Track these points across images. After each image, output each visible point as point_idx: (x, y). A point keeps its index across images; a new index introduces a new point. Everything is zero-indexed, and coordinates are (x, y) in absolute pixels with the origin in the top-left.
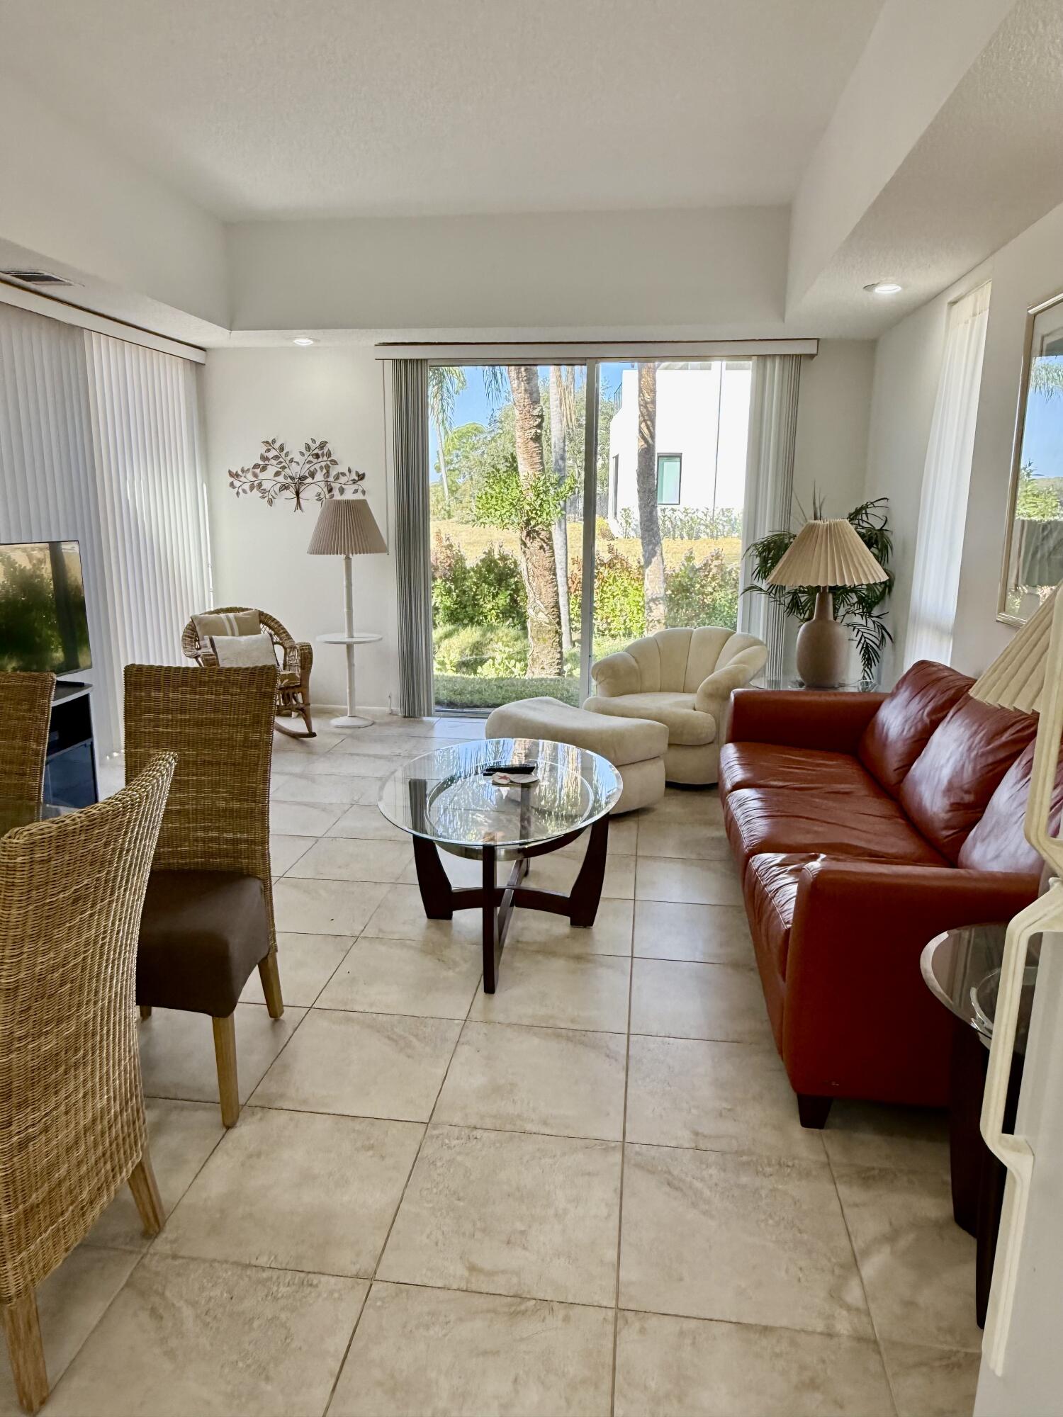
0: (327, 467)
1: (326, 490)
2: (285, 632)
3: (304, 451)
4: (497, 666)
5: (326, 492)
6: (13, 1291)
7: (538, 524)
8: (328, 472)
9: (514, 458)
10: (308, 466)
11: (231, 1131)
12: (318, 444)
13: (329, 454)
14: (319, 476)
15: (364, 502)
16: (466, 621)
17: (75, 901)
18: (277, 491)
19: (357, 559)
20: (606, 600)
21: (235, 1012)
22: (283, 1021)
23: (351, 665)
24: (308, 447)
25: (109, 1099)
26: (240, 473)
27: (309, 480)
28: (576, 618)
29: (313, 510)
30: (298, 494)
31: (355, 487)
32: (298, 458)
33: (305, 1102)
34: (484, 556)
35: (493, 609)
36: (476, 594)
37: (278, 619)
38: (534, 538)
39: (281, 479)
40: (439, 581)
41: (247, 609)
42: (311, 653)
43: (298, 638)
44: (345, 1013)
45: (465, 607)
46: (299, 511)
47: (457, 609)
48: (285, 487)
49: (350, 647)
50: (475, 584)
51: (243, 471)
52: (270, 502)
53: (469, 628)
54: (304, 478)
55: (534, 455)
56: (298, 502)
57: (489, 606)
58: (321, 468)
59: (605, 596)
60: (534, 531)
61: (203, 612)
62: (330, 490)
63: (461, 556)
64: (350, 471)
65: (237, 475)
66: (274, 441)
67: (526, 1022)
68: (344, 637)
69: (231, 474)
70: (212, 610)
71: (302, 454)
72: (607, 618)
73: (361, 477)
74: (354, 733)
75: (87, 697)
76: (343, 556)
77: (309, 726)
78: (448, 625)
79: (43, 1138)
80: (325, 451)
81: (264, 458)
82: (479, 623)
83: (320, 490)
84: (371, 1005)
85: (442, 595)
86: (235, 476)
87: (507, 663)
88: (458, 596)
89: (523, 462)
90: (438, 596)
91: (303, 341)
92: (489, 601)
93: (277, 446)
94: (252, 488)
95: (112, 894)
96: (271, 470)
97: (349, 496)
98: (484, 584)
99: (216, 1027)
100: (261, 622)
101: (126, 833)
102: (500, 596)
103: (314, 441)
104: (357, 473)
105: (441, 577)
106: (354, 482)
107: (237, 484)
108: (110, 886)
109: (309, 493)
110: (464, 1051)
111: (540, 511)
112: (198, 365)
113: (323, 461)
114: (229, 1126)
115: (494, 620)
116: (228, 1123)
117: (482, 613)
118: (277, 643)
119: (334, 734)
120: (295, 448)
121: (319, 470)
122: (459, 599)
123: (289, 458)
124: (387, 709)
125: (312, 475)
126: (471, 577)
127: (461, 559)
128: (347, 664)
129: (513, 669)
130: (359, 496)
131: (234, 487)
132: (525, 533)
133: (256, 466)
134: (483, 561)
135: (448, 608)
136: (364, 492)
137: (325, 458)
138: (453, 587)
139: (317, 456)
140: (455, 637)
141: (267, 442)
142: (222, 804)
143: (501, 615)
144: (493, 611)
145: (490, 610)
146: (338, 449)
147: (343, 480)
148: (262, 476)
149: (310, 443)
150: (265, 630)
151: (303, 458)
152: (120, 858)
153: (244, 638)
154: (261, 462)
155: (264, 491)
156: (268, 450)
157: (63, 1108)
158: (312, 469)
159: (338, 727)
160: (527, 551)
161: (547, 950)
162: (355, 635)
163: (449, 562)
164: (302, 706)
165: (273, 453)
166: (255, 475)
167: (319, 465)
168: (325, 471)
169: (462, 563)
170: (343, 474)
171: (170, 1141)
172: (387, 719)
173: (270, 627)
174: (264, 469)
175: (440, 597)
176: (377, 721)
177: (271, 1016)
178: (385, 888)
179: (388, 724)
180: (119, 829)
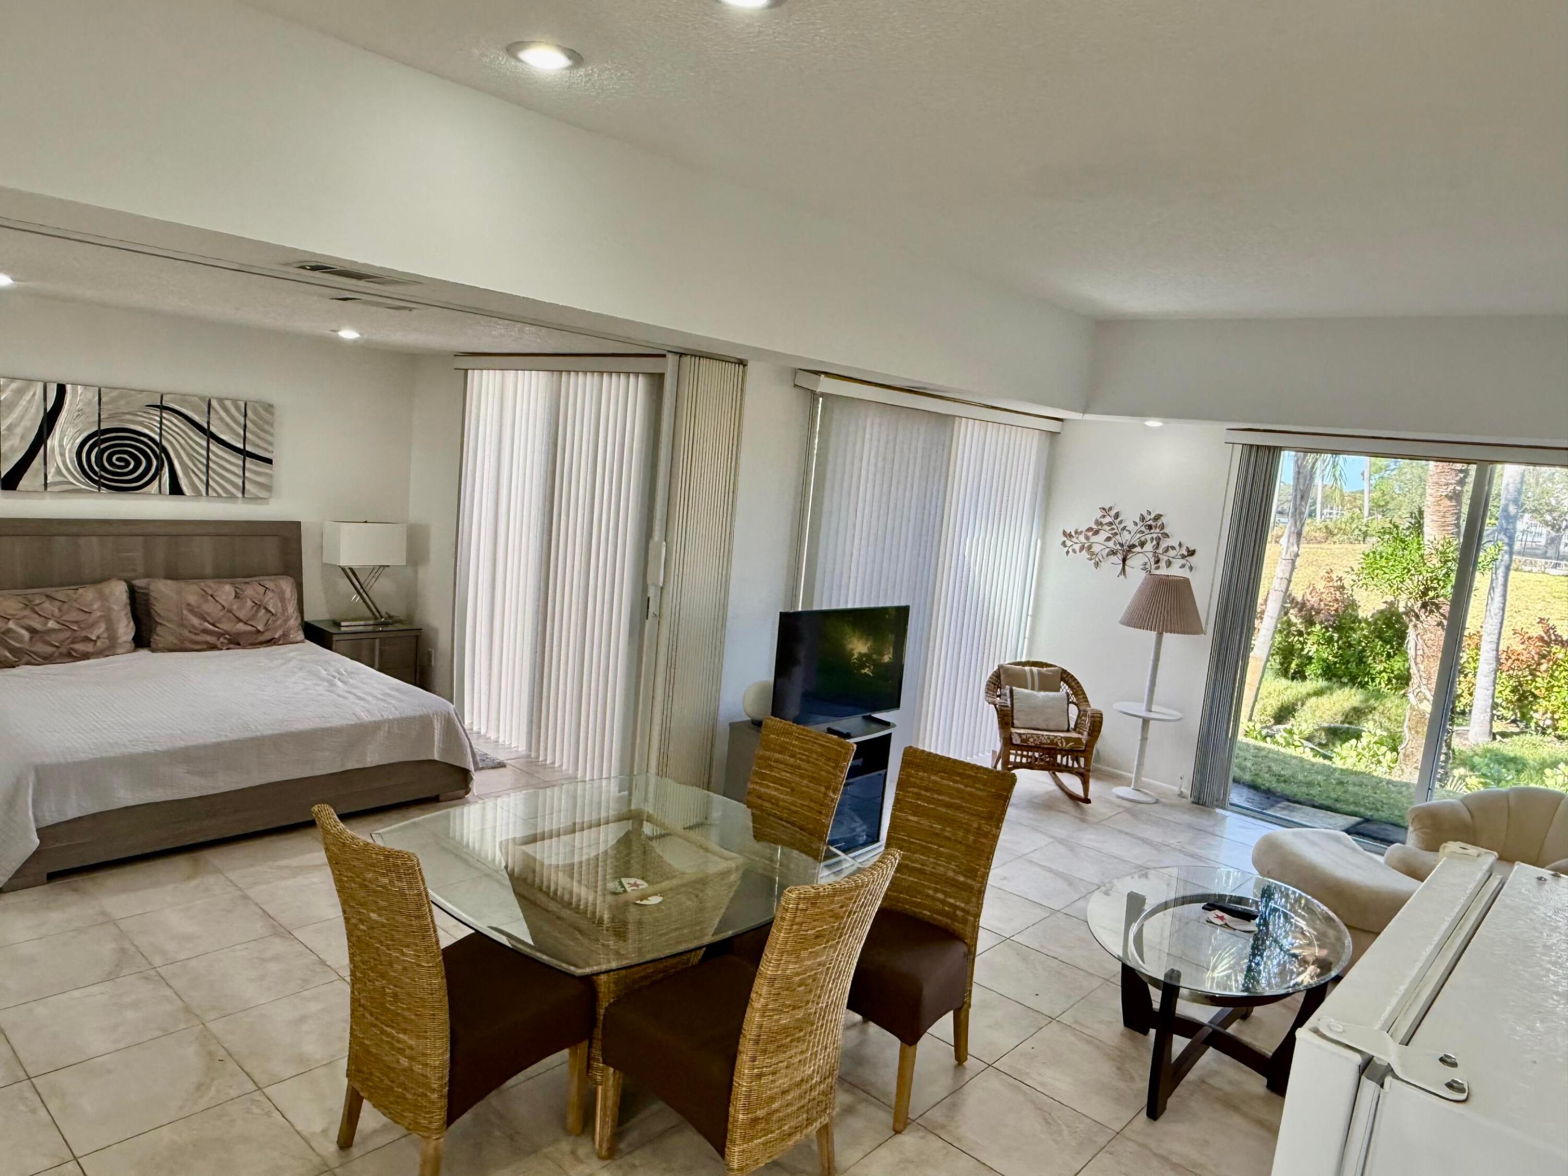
0: (1158, 539)
1: (1152, 561)
2: (1084, 693)
3: (1138, 521)
4: (1360, 750)
5: (1153, 562)
6: (736, 1167)
7: (1438, 597)
8: (1158, 544)
9: (1421, 513)
10: (1139, 535)
11: (899, 1136)
12: (1152, 516)
13: (1162, 527)
14: (1149, 547)
15: (1186, 582)
16: (1345, 680)
17: (817, 937)
18: (1105, 555)
19: (1170, 639)
20: (1556, 689)
21: (919, 1043)
22: (964, 1068)
23: (1144, 739)
24: (1143, 518)
25: (814, 1071)
26: (1073, 533)
27: (1138, 549)
28: (1504, 704)
29: (1136, 576)
30: (1124, 560)
31: (1183, 561)
32: (1131, 527)
33: (958, 1139)
34: (1383, 606)
35: (1384, 671)
36: (1364, 650)
37: (1079, 680)
38: (1431, 612)
39: (1111, 544)
40: (1318, 627)
41: (1051, 666)
42: (1101, 723)
43: (1095, 703)
44: (1016, 1080)
45: (1348, 662)
46: (1122, 577)
47: (1335, 663)
48: (1113, 553)
49: (1146, 722)
50: (1366, 637)
51: (1076, 532)
52: (1097, 564)
53: (1347, 690)
54: (1134, 546)
55: (1447, 515)
56: (1124, 569)
57: (1380, 667)
58: (1152, 539)
59: (1556, 684)
60: (1433, 604)
61: (1013, 661)
62: (1157, 562)
63: (1354, 601)
64: (1180, 545)
65: (1070, 536)
66: (1110, 509)
67: (1174, 1159)
68: (1141, 709)
69: (1064, 533)
70: (1024, 660)
71: (1136, 524)
72: (1553, 713)
73: (1192, 553)
74: (1133, 809)
75: (890, 735)
76: (1153, 634)
77: (1086, 790)
78: (1320, 679)
79: (771, 1077)
80: (1159, 523)
81: (1098, 523)
82: (1363, 685)
83: (1147, 560)
84: (1042, 1084)
85: (1319, 644)
86: (1069, 536)
87: (1376, 748)
88: (1339, 648)
89: (1430, 524)
90: (1314, 643)
91: (1154, 423)
92: (1381, 661)
93: (1113, 513)
94: (1082, 549)
95: (840, 937)
96: (1103, 535)
97: (1176, 571)
98: (1377, 640)
99: (902, 1051)
100: (1062, 679)
101: (855, 902)
102: (1397, 658)
103: (1149, 513)
104: (1188, 549)
105: (1321, 623)
106: (1183, 557)
107: (1069, 543)
108: (838, 933)
109: (1136, 562)
110: (1104, 1158)
111: (1444, 581)
112: (1053, 434)
113: (1156, 533)
114: (897, 1132)
115: (1383, 685)
116: (899, 1127)
117: (1368, 673)
118: (1073, 703)
119: (1111, 803)
120: (1130, 517)
121: (1149, 541)
122: (1340, 652)
123: (1122, 526)
124: (1176, 789)
125: (1142, 544)
126: (1362, 629)
127: (1353, 605)
128: (1139, 737)
129: (1381, 758)
130: (1184, 573)
131: (1065, 546)
132: (1419, 604)
133: (1090, 529)
134: (1382, 612)
135: (1324, 660)
136: (1191, 568)
137: (1158, 530)
138: (1336, 636)
139: (1150, 527)
140: (1325, 696)
141: (1104, 509)
142: (951, 874)
143: (1394, 681)
144: (1384, 674)
145: (1380, 673)
146: (1172, 524)
147: (1172, 553)
148: (1094, 539)
149: (1145, 514)
150: (1065, 688)
151: (1136, 528)
152: (849, 916)
153: (1042, 693)
154: (1095, 527)
155: (1092, 554)
156: (1104, 516)
157: (785, 1064)
158: (1143, 539)
159: (1119, 797)
160: (1420, 625)
161: (1230, 1103)
162: (1154, 708)
163: (1336, 606)
164: (1082, 771)
165: (1108, 519)
166: (1087, 538)
167: (1150, 536)
168: (1155, 542)
169: (1354, 610)
170: (1173, 548)
171: (856, 1123)
172: (1176, 800)
173: (1070, 687)
174: (1097, 533)
175: (1316, 646)
176: (1162, 800)
177: (957, 1058)
178: (1096, 983)
179: (1173, 806)
180: (851, 899)
